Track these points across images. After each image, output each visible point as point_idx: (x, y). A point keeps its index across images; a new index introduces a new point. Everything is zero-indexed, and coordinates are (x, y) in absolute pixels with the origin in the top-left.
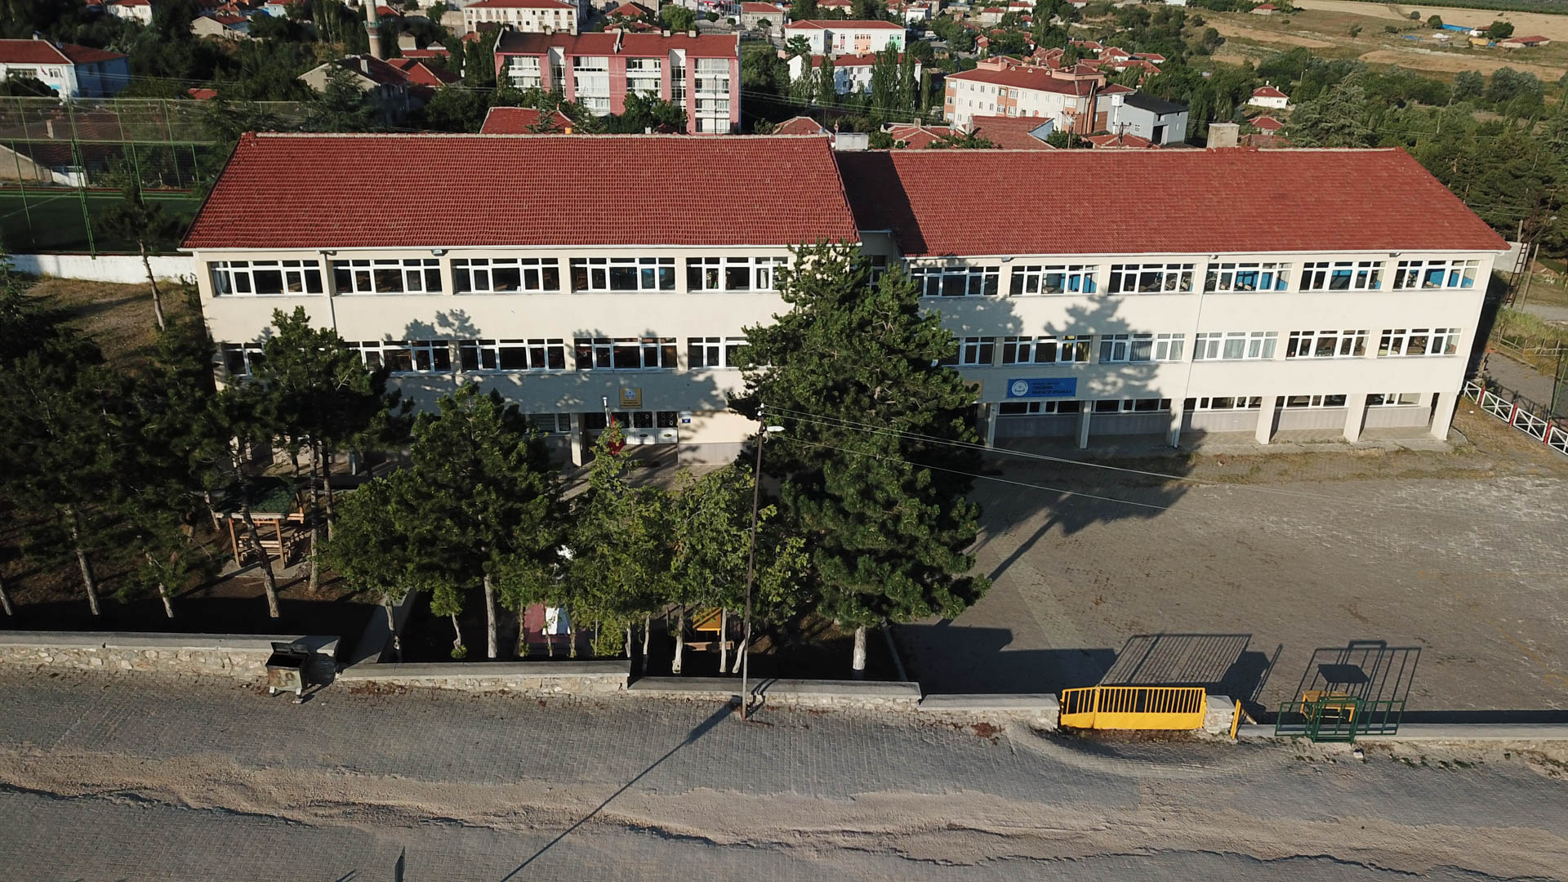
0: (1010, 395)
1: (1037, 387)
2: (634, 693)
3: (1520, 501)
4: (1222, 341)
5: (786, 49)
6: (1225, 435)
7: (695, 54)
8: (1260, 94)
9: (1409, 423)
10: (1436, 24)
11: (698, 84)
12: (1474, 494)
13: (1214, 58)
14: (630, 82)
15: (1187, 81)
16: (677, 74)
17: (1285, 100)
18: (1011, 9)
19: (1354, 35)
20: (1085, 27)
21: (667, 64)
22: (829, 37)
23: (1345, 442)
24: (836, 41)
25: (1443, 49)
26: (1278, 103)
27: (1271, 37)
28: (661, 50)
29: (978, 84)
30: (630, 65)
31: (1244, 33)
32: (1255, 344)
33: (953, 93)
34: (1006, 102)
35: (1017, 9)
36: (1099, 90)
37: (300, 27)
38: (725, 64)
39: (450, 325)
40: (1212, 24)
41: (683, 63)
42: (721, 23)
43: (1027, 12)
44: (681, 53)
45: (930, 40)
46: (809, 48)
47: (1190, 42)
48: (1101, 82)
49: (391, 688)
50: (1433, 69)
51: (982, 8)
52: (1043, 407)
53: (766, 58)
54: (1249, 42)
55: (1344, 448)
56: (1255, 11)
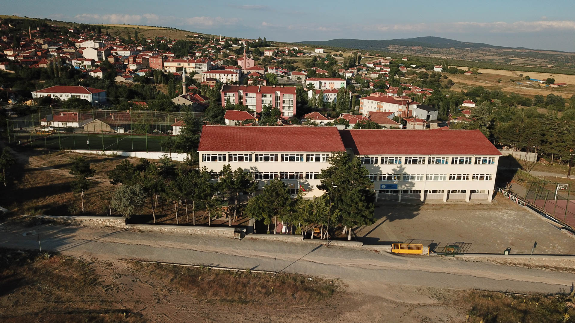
0: (381, 188)
1: (388, 186)
2: (304, 241)
3: (506, 215)
4: (433, 176)
5: (307, 87)
6: (435, 200)
7: (283, 93)
8: (466, 103)
9: (483, 198)
10: (528, 78)
11: (284, 102)
12: (496, 214)
13: (451, 89)
14: (263, 101)
15: (440, 98)
16: (277, 99)
17: (474, 105)
18: (381, 72)
19: (499, 82)
20: (407, 78)
21: (274, 96)
22: (320, 83)
23: (466, 202)
24: (323, 84)
25: (531, 87)
26: (472, 105)
27: (470, 82)
28: (272, 92)
29: (370, 101)
30: (263, 96)
31: (461, 81)
32: (441, 177)
33: (363, 103)
34: (380, 107)
35: (383, 73)
36: (409, 103)
37: (150, 79)
38: (292, 96)
39: (253, 169)
40: (450, 78)
41: (279, 95)
42: (285, 78)
43: (387, 74)
44: (278, 93)
45: (354, 84)
46: (314, 87)
47: (442, 84)
48: (410, 101)
49: (256, 239)
50: (526, 94)
51: (371, 72)
52: (390, 192)
53: (300, 90)
54: (463, 84)
55: (465, 203)
56: (465, 74)
